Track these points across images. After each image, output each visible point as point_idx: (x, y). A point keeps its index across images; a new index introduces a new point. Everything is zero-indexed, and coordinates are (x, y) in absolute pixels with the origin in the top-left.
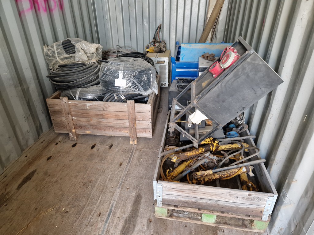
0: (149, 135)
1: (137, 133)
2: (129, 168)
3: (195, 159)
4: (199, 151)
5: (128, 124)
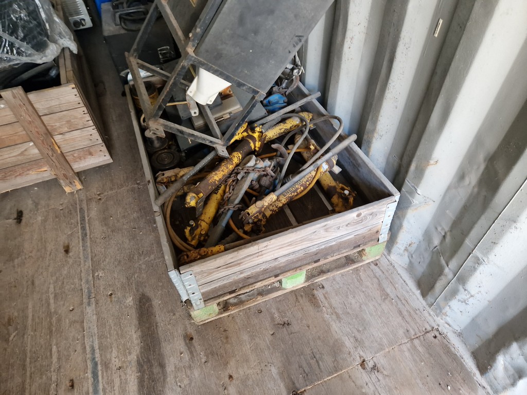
0: (102, 158)
1: (72, 164)
2: (91, 250)
3: (231, 180)
4: (234, 162)
5: (36, 151)
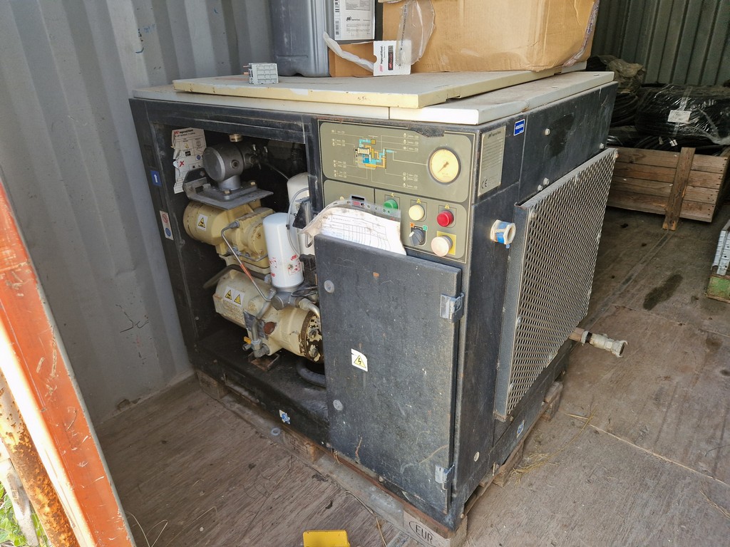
0: (706, 215)
1: (682, 210)
2: (659, 251)
5: (669, 191)
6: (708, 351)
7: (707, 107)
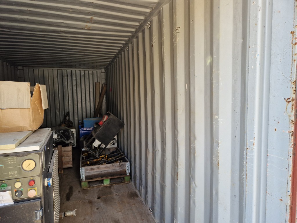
1: (63, 165)
6: (90, 205)
7: (61, 133)
